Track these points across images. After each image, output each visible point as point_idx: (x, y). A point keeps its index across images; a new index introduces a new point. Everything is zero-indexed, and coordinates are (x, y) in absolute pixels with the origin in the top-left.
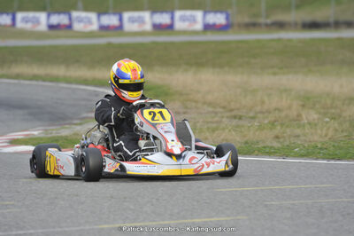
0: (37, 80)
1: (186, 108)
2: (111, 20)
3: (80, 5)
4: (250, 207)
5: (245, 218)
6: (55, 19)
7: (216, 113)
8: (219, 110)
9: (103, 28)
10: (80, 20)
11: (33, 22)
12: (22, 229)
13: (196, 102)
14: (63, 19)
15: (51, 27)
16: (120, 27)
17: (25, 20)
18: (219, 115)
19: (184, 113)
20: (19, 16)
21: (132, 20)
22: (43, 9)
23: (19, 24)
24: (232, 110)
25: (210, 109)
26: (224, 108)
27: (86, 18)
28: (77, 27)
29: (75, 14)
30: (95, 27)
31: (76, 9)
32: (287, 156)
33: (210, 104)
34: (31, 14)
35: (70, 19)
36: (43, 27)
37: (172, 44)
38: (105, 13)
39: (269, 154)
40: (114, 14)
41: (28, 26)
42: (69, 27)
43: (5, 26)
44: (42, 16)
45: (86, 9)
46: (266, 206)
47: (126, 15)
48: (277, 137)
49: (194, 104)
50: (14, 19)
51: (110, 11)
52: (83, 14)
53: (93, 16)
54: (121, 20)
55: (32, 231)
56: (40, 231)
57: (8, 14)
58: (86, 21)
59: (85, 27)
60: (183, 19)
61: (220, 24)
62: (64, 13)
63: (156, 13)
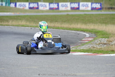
6: (32, 5)
9: (51, 9)
11: (23, 6)
14: (35, 5)
15: (30, 8)
16: (58, 8)
20: (18, 4)
21: (63, 6)
23: (18, 7)
27: (44, 4)
28: (41, 8)
29: (40, 3)
30: (48, 8)
31: (40, 1)
34: (22, 3)
35: (38, 5)
36: (27, 8)
38: (52, 3)
40: (56, 3)
41: (22, 7)
42: (38, 8)
44: (27, 4)
45: (44, 1)
47: (60, 4)
50: (16, 5)
51: (54, 2)
52: (43, 3)
53: (47, 4)
54: (58, 5)
57: (13, 3)
58: (44, 6)
59: (44, 8)
60: (83, 6)
61: (98, 8)
62: (36, 3)
63: (72, 3)
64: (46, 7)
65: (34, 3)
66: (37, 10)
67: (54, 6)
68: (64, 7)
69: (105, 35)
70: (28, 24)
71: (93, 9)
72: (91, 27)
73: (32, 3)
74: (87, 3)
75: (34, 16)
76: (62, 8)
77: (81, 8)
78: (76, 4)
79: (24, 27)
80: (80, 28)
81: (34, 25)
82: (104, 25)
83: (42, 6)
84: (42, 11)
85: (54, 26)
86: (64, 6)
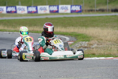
3: (20, 3)
6: (10, 9)
9: (29, 12)
14: (13, 9)
15: (8, 12)
16: (37, 12)
21: (41, 9)
22: (4, 5)
27: (22, 8)
28: (19, 12)
29: (18, 7)
30: (26, 12)
31: (18, 5)
35: (16, 9)
36: (5, 12)
38: (30, 6)
40: (34, 7)
42: (16, 12)
44: (4, 8)
45: (22, 5)
47: (39, 7)
51: (32, 6)
52: (21, 7)
53: (25, 8)
54: (37, 9)
58: (22, 10)
59: (22, 12)
60: (62, 8)
61: (78, 11)
62: (13, 7)
63: (51, 6)
64: (24, 10)
65: (11, 7)
66: (14, 14)
67: (32, 9)
68: (43, 11)
69: (86, 38)
70: (6, 28)
71: (72, 12)
72: (71, 30)
73: (9, 7)
74: (67, 6)
75: (12, 20)
76: (41, 11)
77: (61, 11)
78: (55, 7)
79: (2, 31)
80: (60, 32)
81: (12, 29)
82: (85, 28)
83: (20, 10)
84: (21, 15)
85: (33, 30)
86: (43, 9)
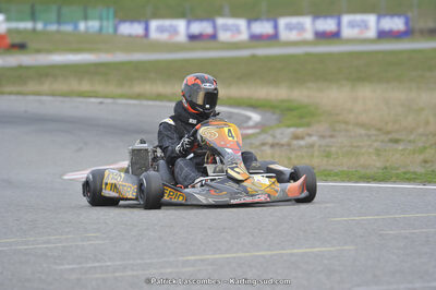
0: (161, 100)
1: (334, 130)
2: (263, 28)
3: (226, 10)
4: (361, 237)
5: (352, 247)
6: (197, 28)
7: (369, 136)
8: (373, 132)
9: (255, 38)
10: (226, 28)
11: (170, 32)
12: (99, 261)
13: (347, 123)
14: (206, 28)
15: (192, 38)
16: (276, 36)
17: (161, 29)
18: (373, 138)
19: (332, 136)
20: (154, 24)
21: (290, 27)
22: (181, 15)
23: (154, 35)
24: (388, 133)
25: (363, 132)
26: (379, 130)
27: (233, 25)
28: (224, 36)
29: (220, 21)
30: (244, 36)
31: (222, 15)
32: (430, 182)
33: (362, 125)
34: (167, 23)
35: (215, 27)
36: (182, 37)
37: (331, 55)
38: (256, 19)
39: (409, 180)
40: (268, 20)
41: (164, 37)
42: (214, 37)
43: (137, 36)
44: (181, 24)
45: (234, 15)
46: (381, 235)
47: (282, 22)
48: (426, 162)
49: (343, 126)
50: (147, 29)
51: (263, 18)
52: (230, 21)
53: (242, 23)
54: (276, 27)
55: (109, 264)
56: (118, 263)
57: (140, 22)
58: (234, 29)
59: (233, 36)
61: (398, 31)
63: (319, 18)
64: (238, 31)
66: (211, 44)
68: (295, 32)
73: (196, 20)
